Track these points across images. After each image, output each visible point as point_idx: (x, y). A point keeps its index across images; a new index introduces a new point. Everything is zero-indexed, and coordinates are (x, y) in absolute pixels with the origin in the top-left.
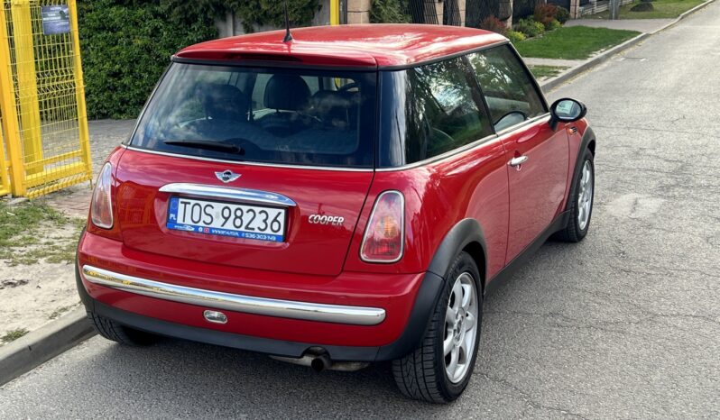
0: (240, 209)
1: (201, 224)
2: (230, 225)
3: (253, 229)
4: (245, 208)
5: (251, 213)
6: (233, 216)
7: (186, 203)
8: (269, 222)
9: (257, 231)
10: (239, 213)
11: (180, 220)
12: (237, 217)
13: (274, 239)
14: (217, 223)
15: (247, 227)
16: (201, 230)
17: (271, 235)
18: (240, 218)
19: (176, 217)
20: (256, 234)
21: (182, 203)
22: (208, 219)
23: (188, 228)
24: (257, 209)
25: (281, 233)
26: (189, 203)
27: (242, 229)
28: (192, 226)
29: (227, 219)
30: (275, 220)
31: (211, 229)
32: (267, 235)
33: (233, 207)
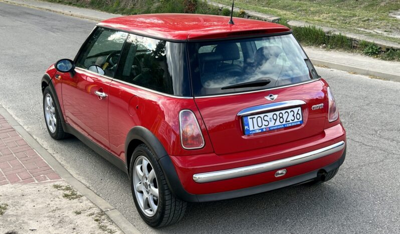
0: (281, 113)
1: (263, 127)
2: (278, 123)
3: (289, 121)
4: (283, 112)
5: (287, 113)
6: (278, 118)
7: (252, 118)
8: (295, 115)
9: (291, 122)
10: (281, 115)
11: (251, 129)
12: (280, 118)
13: (299, 123)
14: (272, 124)
15: (286, 121)
16: (264, 130)
17: (298, 122)
18: (282, 117)
19: (249, 127)
20: (291, 123)
21: (250, 118)
22: (266, 123)
23: (257, 131)
24: (289, 111)
25: (301, 119)
26: (254, 118)
27: (284, 123)
28: (259, 129)
29: (276, 120)
30: (298, 114)
31: (270, 128)
32: (296, 122)
33: (278, 113)
